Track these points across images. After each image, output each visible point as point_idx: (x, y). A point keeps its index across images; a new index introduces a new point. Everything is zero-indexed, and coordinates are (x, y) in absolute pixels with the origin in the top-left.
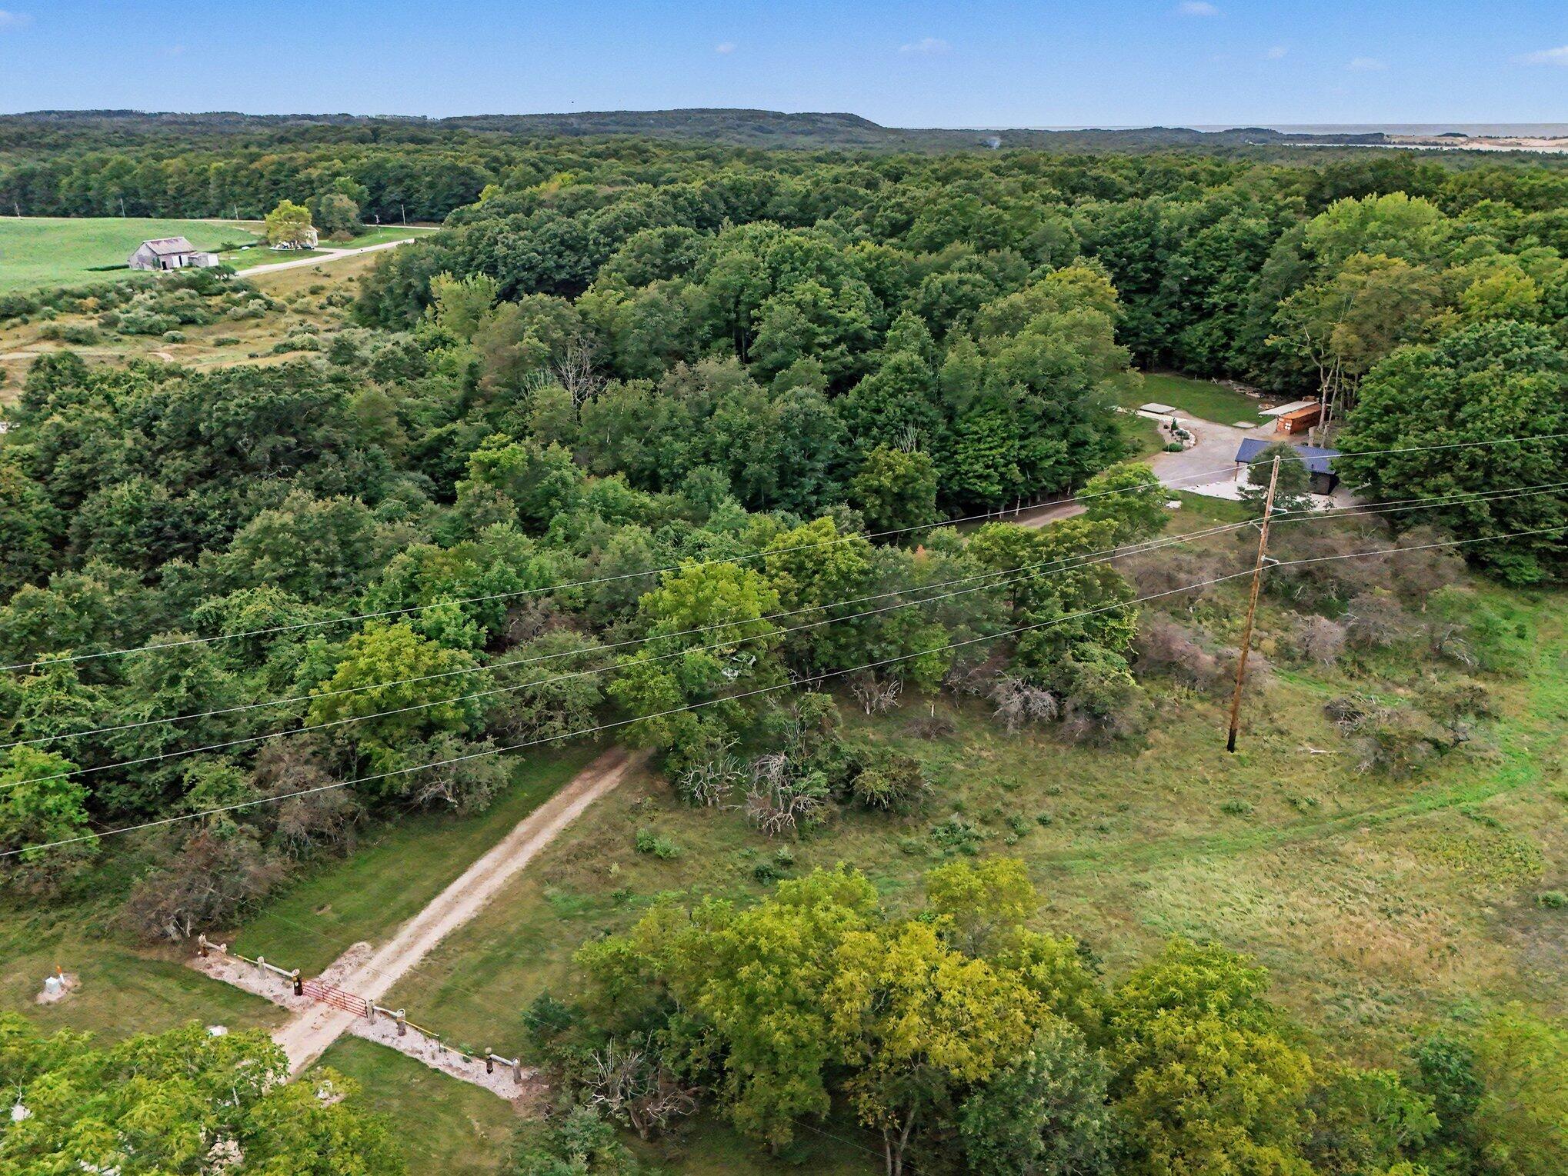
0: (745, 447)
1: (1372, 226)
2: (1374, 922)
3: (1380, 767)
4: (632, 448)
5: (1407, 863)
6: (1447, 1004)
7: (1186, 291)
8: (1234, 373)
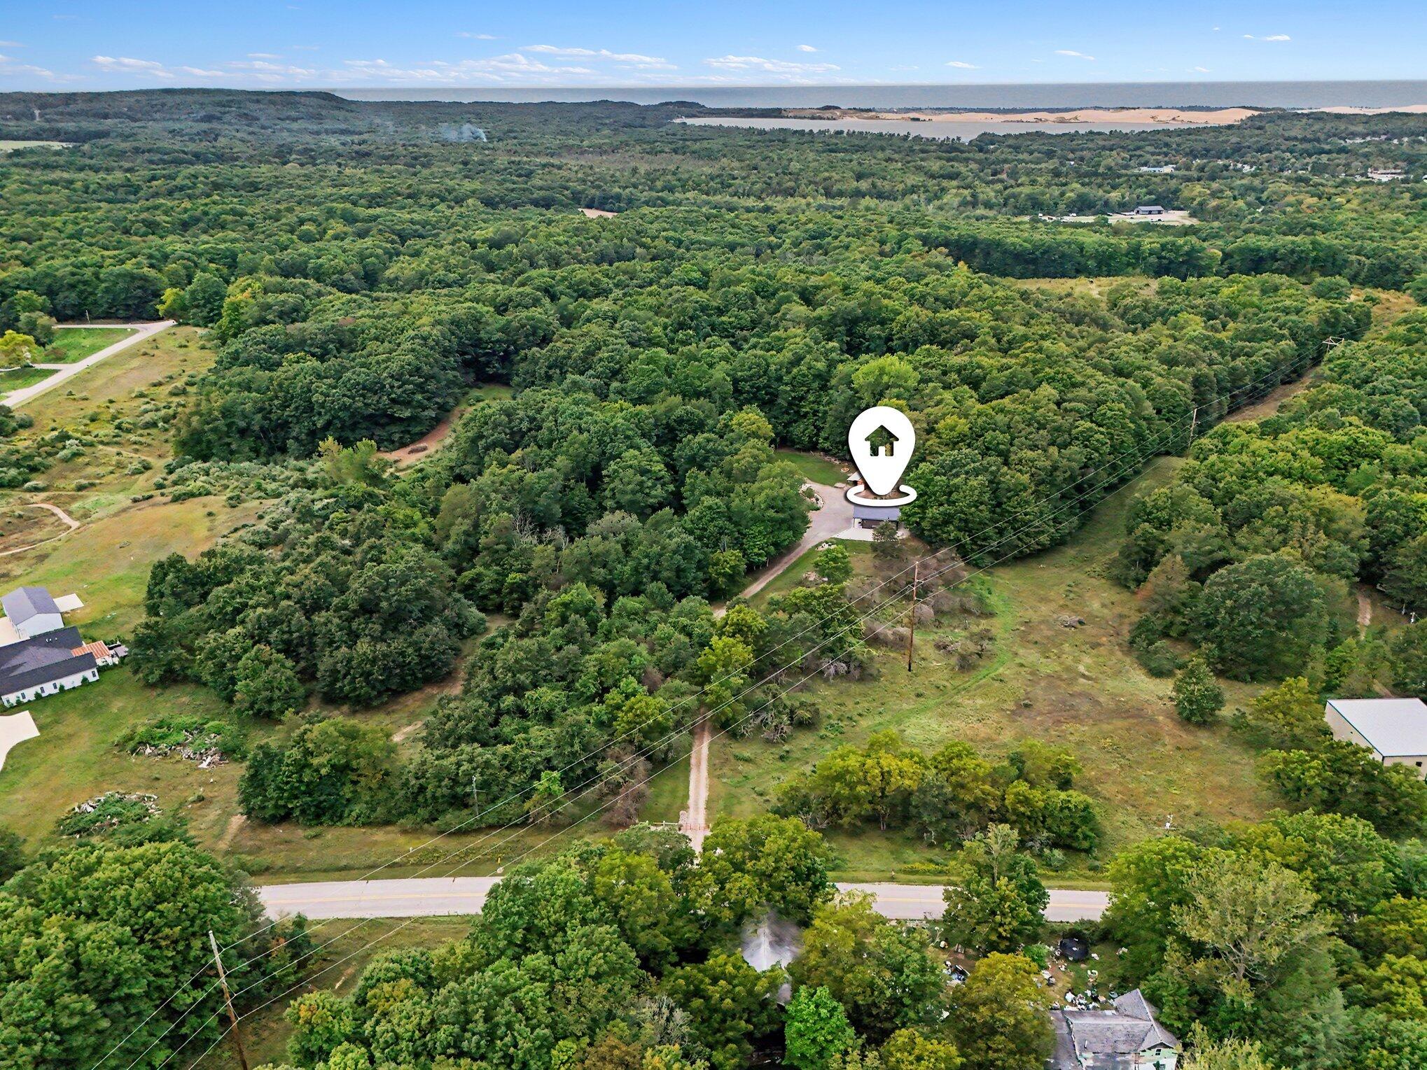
0: (658, 563)
1: (885, 378)
2: (977, 725)
3: (962, 667)
4: (600, 573)
5: (979, 701)
6: (1005, 745)
7: (790, 404)
8: (823, 450)
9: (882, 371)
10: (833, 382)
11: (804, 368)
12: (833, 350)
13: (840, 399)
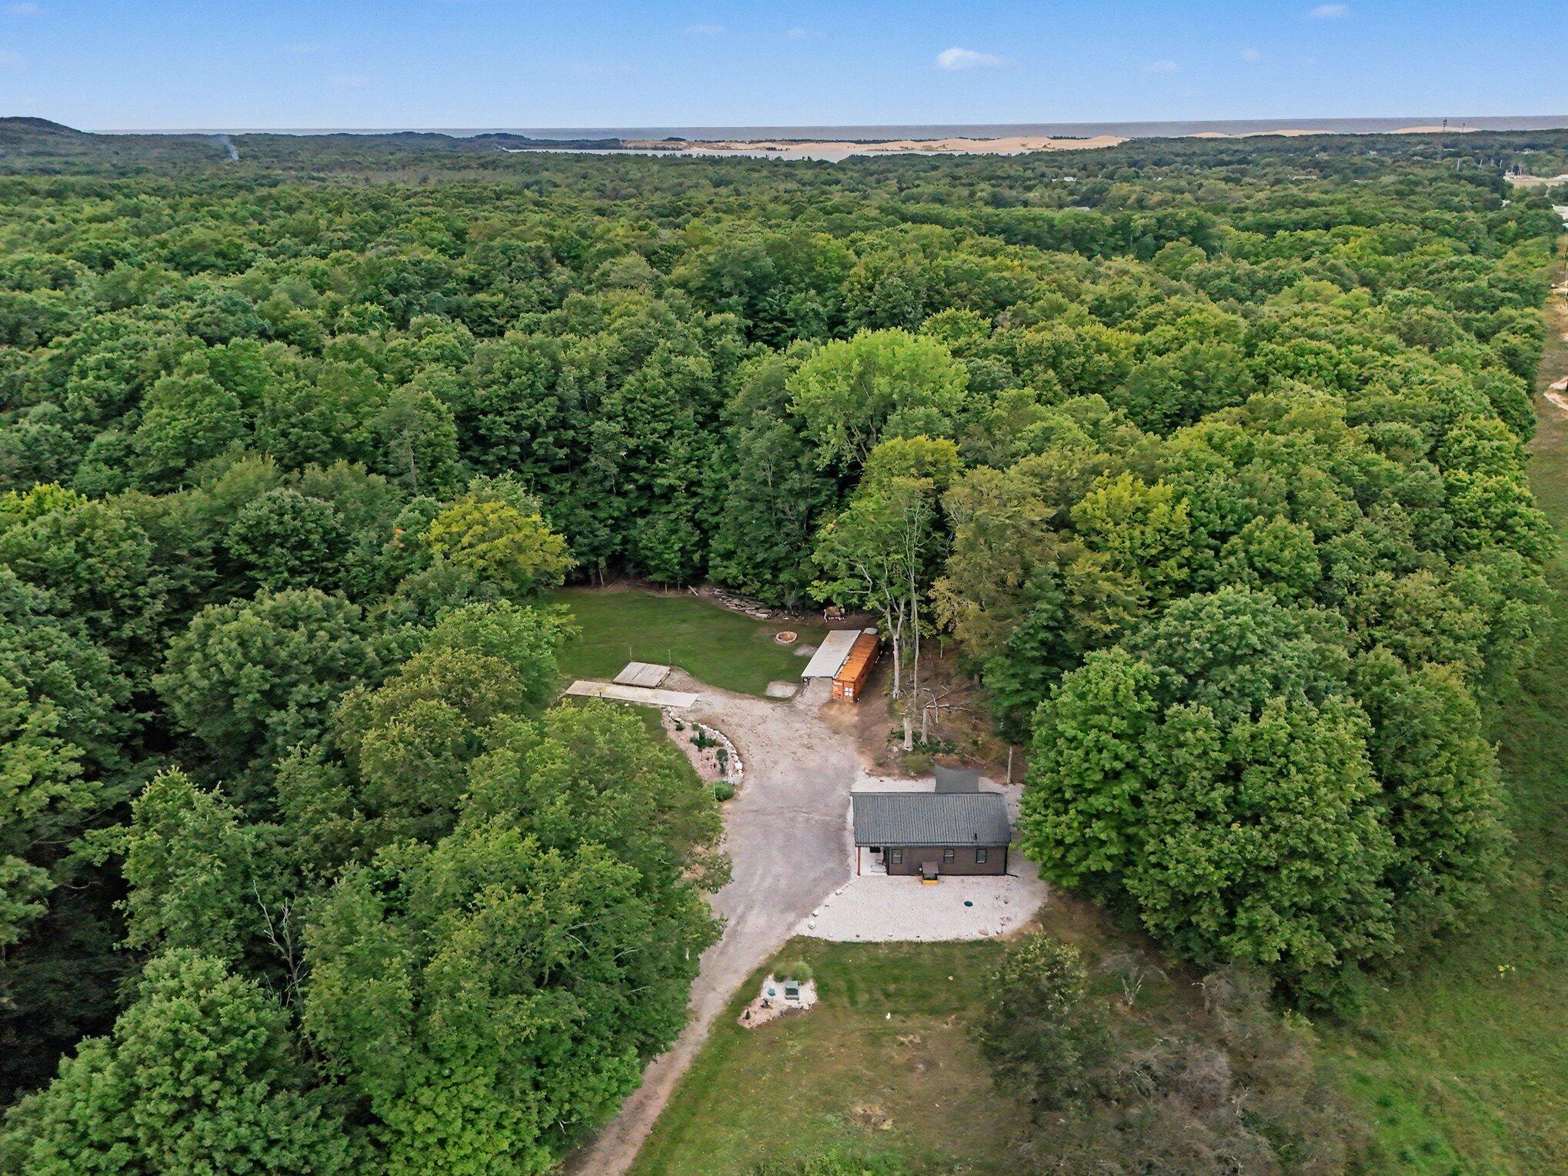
7: (625, 468)
8: (723, 583)
9: (869, 365)
10: (733, 405)
11: (653, 371)
12: (720, 330)
13: (760, 446)
